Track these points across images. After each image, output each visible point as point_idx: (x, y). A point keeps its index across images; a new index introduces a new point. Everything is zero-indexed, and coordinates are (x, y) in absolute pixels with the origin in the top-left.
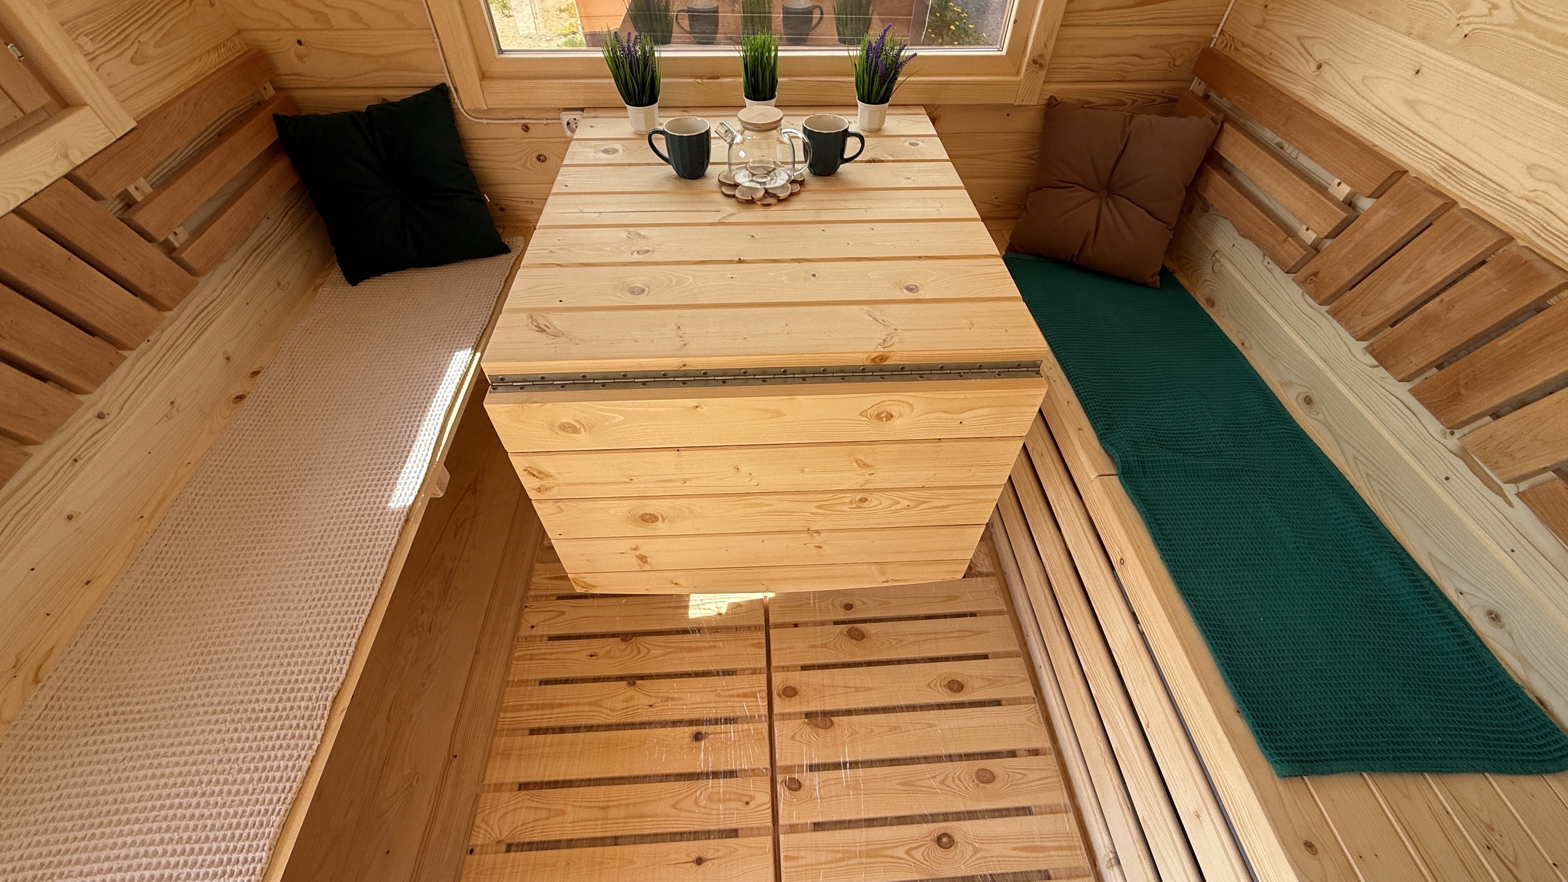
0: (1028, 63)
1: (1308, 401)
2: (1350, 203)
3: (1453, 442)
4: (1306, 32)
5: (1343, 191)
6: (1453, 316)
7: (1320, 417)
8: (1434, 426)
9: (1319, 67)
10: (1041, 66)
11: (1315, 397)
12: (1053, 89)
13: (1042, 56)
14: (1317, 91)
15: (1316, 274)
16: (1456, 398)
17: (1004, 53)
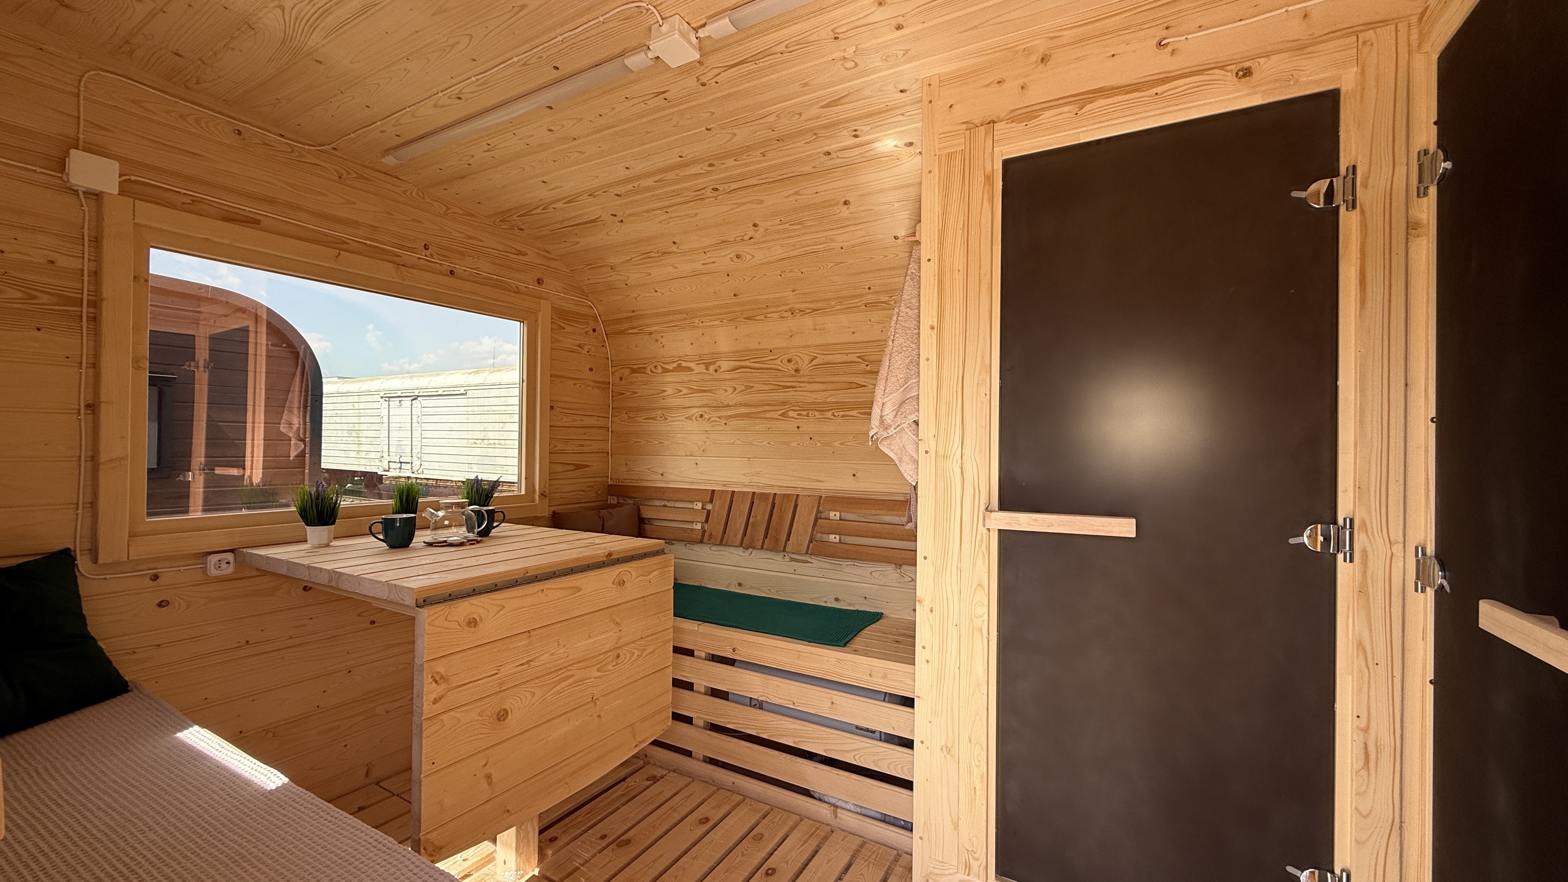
0: (539, 496)
1: (740, 585)
2: (703, 508)
3: (787, 558)
4: (649, 467)
5: (699, 506)
6: (759, 518)
7: (748, 586)
8: (779, 557)
9: (662, 475)
10: (545, 496)
11: (741, 582)
12: (553, 508)
13: (544, 491)
14: (668, 482)
15: (711, 535)
16: (777, 541)
17: (523, 493)
